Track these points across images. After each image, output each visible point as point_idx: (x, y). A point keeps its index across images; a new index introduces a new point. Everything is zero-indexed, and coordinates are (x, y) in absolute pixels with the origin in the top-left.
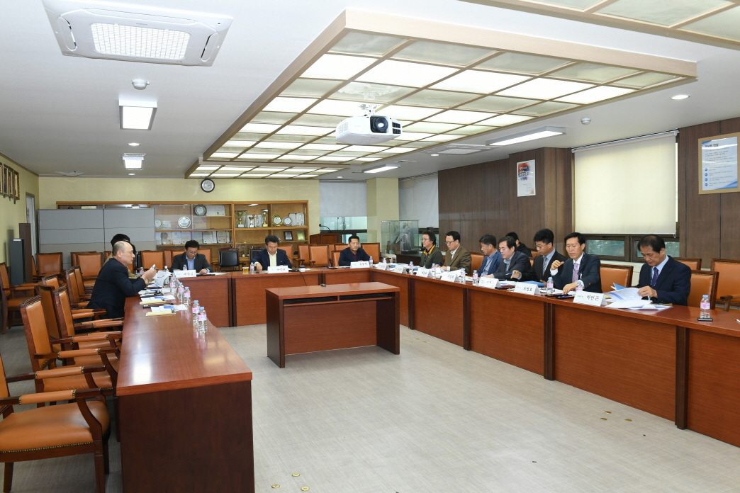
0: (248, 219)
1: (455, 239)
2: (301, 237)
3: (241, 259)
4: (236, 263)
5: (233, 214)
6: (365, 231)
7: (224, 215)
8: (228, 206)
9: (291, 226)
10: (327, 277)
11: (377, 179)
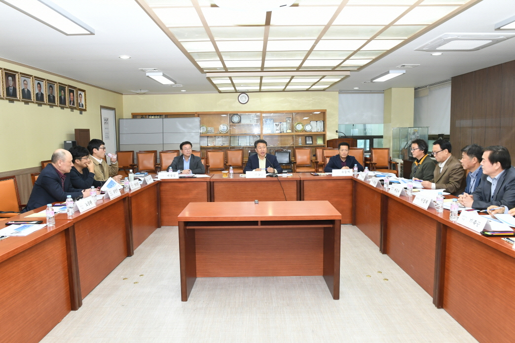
0: (276, 125)
1: (443, 149)
2: (320, 142)
6: (381, 137)
9: (311, 132)
10: (305, 183)
11: (393, 89)
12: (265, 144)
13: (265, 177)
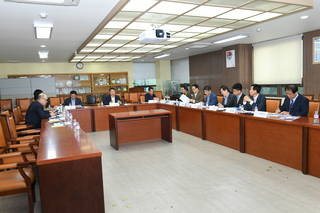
0: (100, 81)
1: (196, 88)
2: (125, 89)
3: (97, 100)
4: (95, 102)
5: (93, 79)
6: (155, 86)
7: (88, 80)
8: (90, 75)
9: (120, 84)
10: (137, 107)
11: (160, 61)
12: (114, 90)
13: (119, 105)
